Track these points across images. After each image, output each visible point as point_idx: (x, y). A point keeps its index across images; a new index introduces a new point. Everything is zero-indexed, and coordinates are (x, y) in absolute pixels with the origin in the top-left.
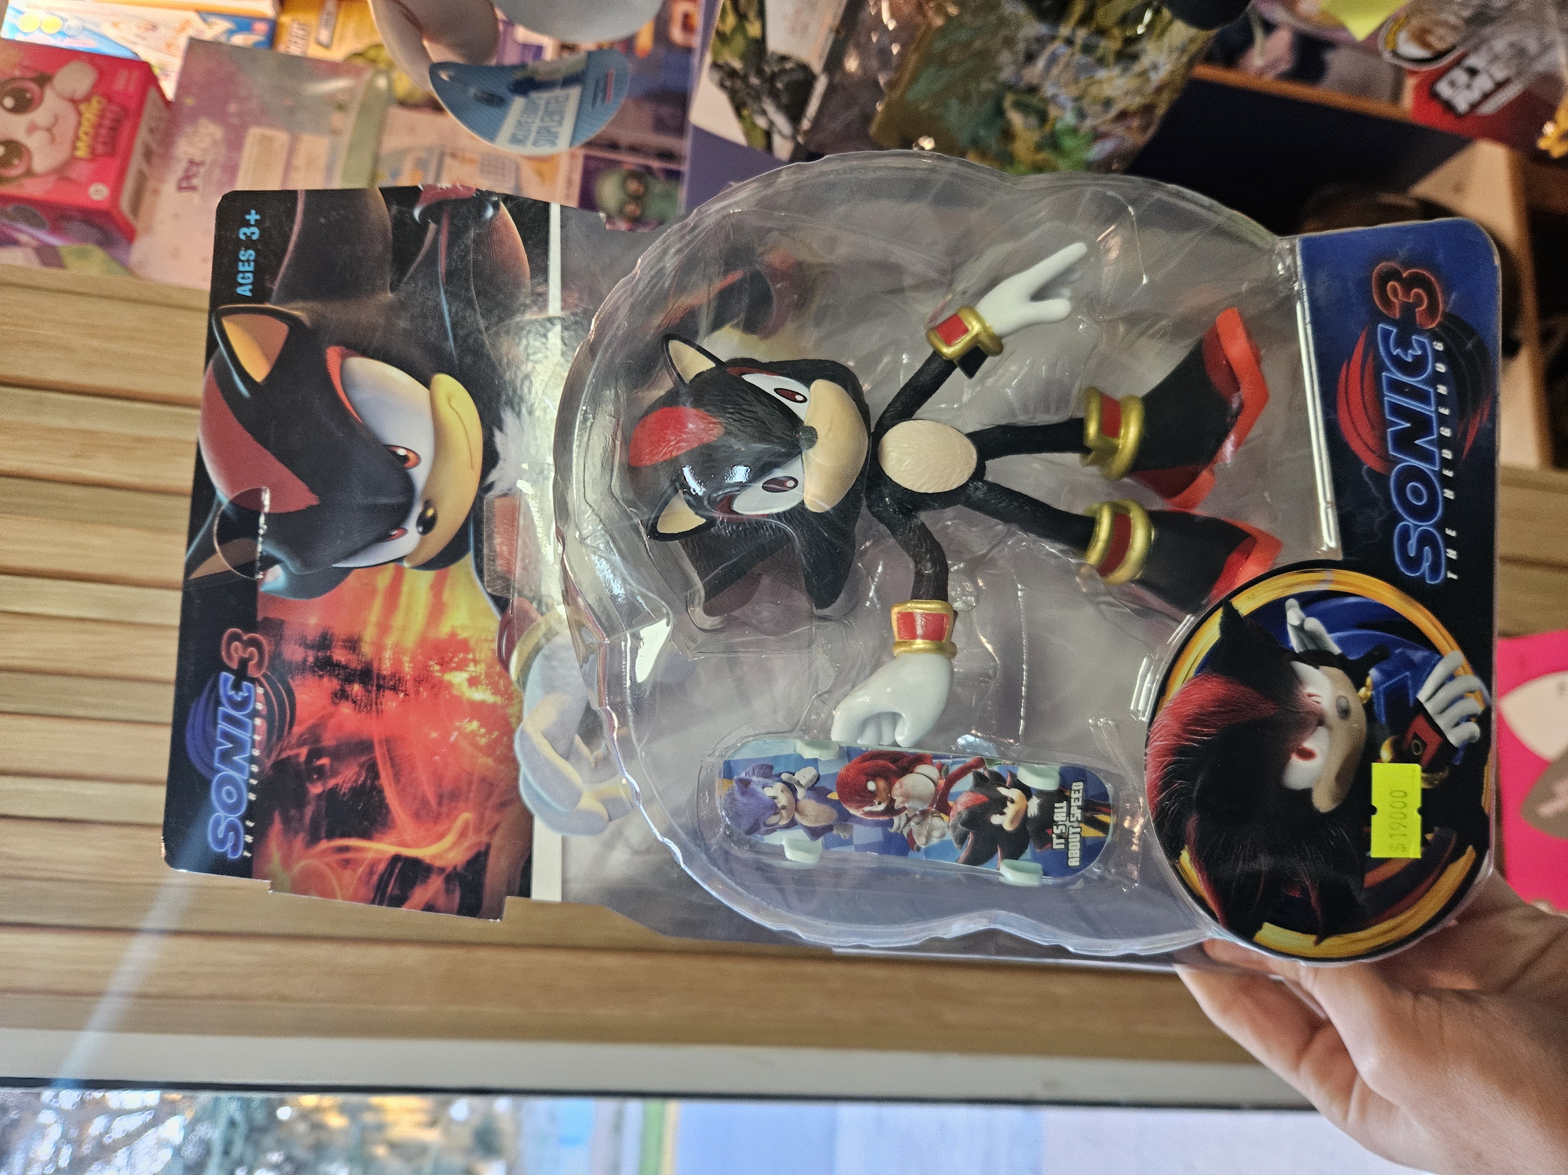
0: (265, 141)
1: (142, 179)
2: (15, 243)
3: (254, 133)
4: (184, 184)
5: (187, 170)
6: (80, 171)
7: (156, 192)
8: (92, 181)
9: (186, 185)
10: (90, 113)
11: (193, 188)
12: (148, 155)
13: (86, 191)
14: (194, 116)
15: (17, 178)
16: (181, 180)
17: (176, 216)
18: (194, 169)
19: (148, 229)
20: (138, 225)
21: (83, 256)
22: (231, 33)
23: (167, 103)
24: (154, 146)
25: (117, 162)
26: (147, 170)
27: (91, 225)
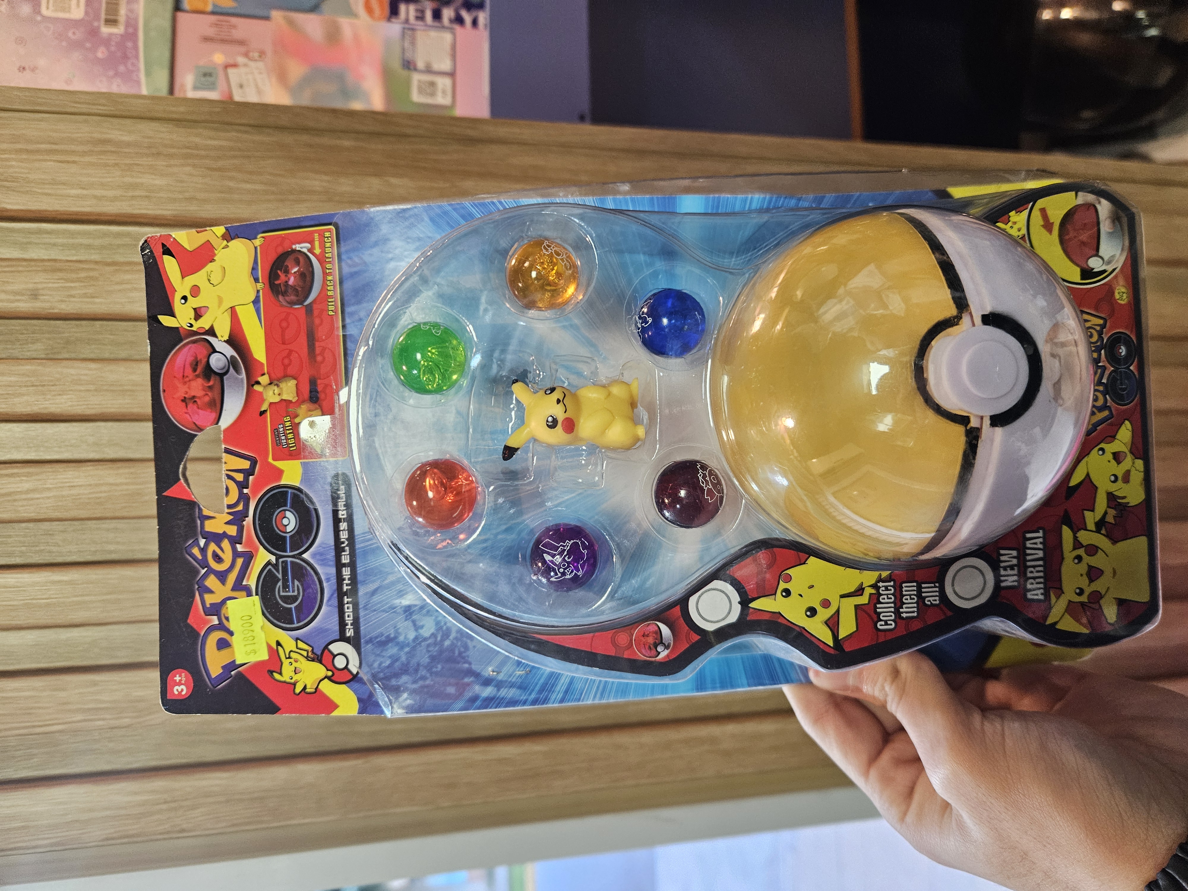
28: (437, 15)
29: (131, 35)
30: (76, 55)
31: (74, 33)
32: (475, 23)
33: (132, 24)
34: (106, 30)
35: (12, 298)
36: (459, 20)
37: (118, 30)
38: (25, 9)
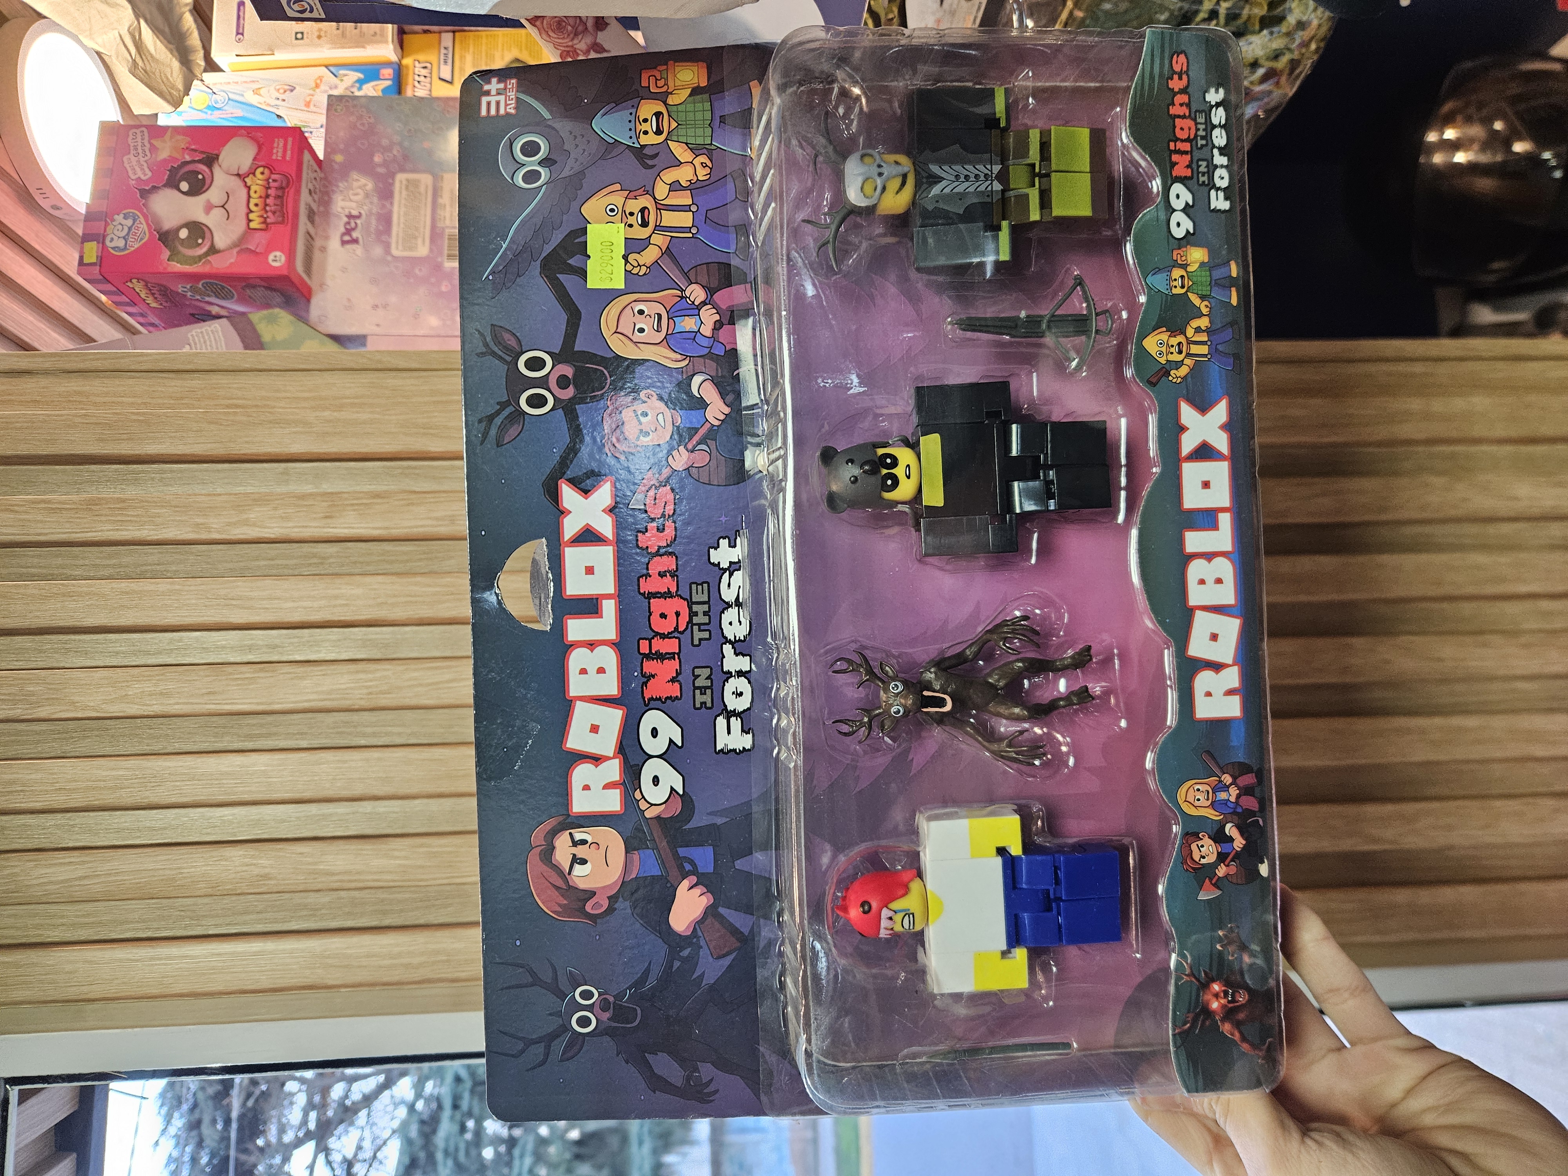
0: (412, 185)
1: (310, 240)
2: (212, 316)
3: (401, 177)
4: (347, 238)
5: (347, 224)
6: (258, 241)
7: (323, 249)
8: (270, 249)
9: (348, 240)
10: (257, 183)
11: (355, 241)
12: (311, 216)
13: (266, 260)
14: (345, 171)
15: (203, 256)
16: (343, 234)
17: (344, 270)
18: (353, 223)
19: (322, 285)
20: (313, 283)
21: (272, 320)
22: (361, 82)
23: (319, 162)
24: (314, 207)
25: (288, 227)
26: (312, 231)
27: (275, 290)
30: (422, 291)
31: (420, 270)
34: (448, 264)
35: (435, 523)
38: (378, 251)
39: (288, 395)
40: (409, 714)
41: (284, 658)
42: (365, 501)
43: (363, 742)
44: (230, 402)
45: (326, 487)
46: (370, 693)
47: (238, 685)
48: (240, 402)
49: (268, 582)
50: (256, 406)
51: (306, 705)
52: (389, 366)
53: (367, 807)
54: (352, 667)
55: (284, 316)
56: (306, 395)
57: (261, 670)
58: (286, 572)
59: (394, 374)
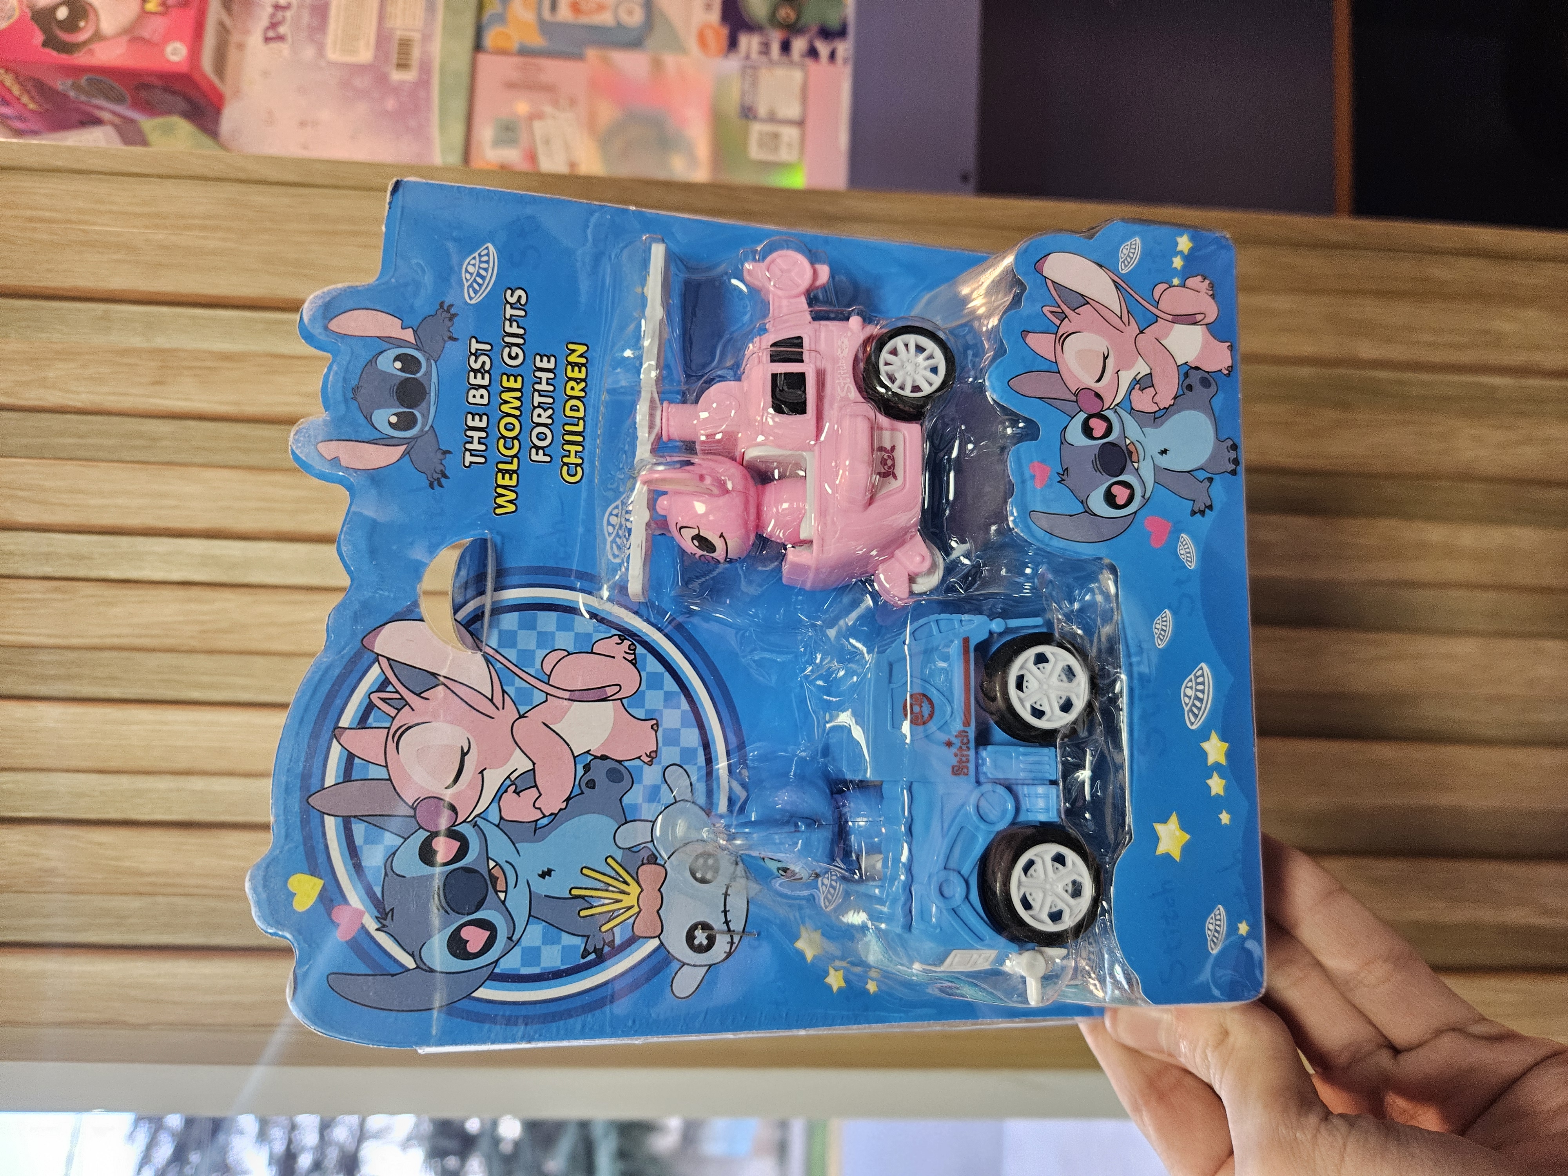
1: (223, 31)
2: (97, 122)
4: (271, 34)
5: (273, 16)
6: (155, 28)
7: (241, 46)
8: (167, 38)
9: (272, 36)
11: (281, 38)
12: (227, 2)
13: (162, 52)
15: (85, 43)
16: (267, 29)
17: (266, 74)
18: (280, 15)
19: (237, 92)
20: (225, 89)
21: (168, 131)
25: (191, 13)
26: (228, 21)
27: (174, 93)
28: (786, 47)
29: (424, 82)
30: (362, 108)
31: (361, 80)
32: (832, 56)
33: (425, 69)
34: (397, 76)
36: (813, 53)
37: (409, 76)
38: (309, 52)
39: (114, 208)
40: (260, 661)
41: (94, 574)
42: (208, 364)
43: (196, 695)
44: (35, 213)
45: (161, 341)
46: (205, 632)
47: (23, 609)
48: (47, 214)
49: (70, 467)
50: (69, 221)
51: (116, 641)
52: (256, 176)
53: (198, 784)
54: (181, 593)
55: (183, 127)
56: (137, 209)
57: (56, 590)
58: (101, 454)
59: (261, 188)
